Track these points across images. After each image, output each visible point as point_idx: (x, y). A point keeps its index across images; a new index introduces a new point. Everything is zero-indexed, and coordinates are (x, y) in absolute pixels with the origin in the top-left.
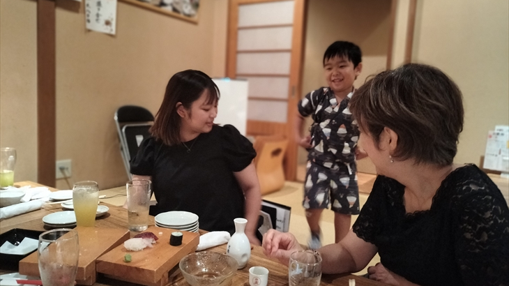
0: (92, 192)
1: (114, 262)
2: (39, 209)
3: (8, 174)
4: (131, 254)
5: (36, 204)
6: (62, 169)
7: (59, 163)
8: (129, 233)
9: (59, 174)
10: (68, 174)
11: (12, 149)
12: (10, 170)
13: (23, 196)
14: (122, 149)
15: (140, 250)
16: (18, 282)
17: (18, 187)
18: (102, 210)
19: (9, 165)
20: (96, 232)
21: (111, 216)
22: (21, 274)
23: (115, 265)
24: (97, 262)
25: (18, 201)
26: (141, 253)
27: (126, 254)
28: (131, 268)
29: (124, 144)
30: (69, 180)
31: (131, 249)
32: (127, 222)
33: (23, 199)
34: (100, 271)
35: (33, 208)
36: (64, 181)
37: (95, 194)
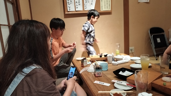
0: (147, 58)
1: (159, 84)
2: (128, 62)
4: (166, 83)
5: (127, 61)
6: (131, 50)
7: (130, 48)
8: (162, 74)
11: (119, 44)
12: (118, 50)
14: (152, 43)
15: (169, 82)
16: (127, 84)
17: (121, 55)
18: (150, 65)
19: (118, 48)
20: (150, 72)
21: (152, 67)
22: (127, 82)
23: (160, 86)
24: (152, 83)
25: (121, 59)
27: (163, 82)
28: (166, 88)
29: (152, 41)
30: (133, 53)
31: (165, 81)
32: (160, 70)
33: (123, 59)
34: (153, 86)
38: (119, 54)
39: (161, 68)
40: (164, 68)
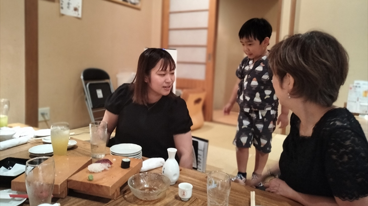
0: (64, 130)
1: (80, 180)
2: (26, 143)
3: (4, 118)
4: (93, 175)
5: (24, 140)
6: (43, 114)
7: (41, 110)
8: (91, 160)
9: (40, 118)
10: (47, 118)
11: (6, 100)
12: (5, 115)
13: (14, 134)
14: (86, 99)
15: (99, 172)
16: (11, 196)
17: (11, 127)
18: (72, 143)
19: (4, 112)
20: (68, 159)
21: (78, 148)
22: (12, 190)
23: (82, 183)
24: (68, 181)
25: (10, 137)
26: (99, 174)
27: (89, 175)
28: (92, 185)
29: (88, 96)
30: (48, 122)
31: (93, 171)
32: (90, 152)
33: (14, 136)
34: (71, 187)
35: (21, 143)
36: (44, 123)
37: (67, 132)
38: (6, 126)
39: (93, 146)
40: (98, 147)
